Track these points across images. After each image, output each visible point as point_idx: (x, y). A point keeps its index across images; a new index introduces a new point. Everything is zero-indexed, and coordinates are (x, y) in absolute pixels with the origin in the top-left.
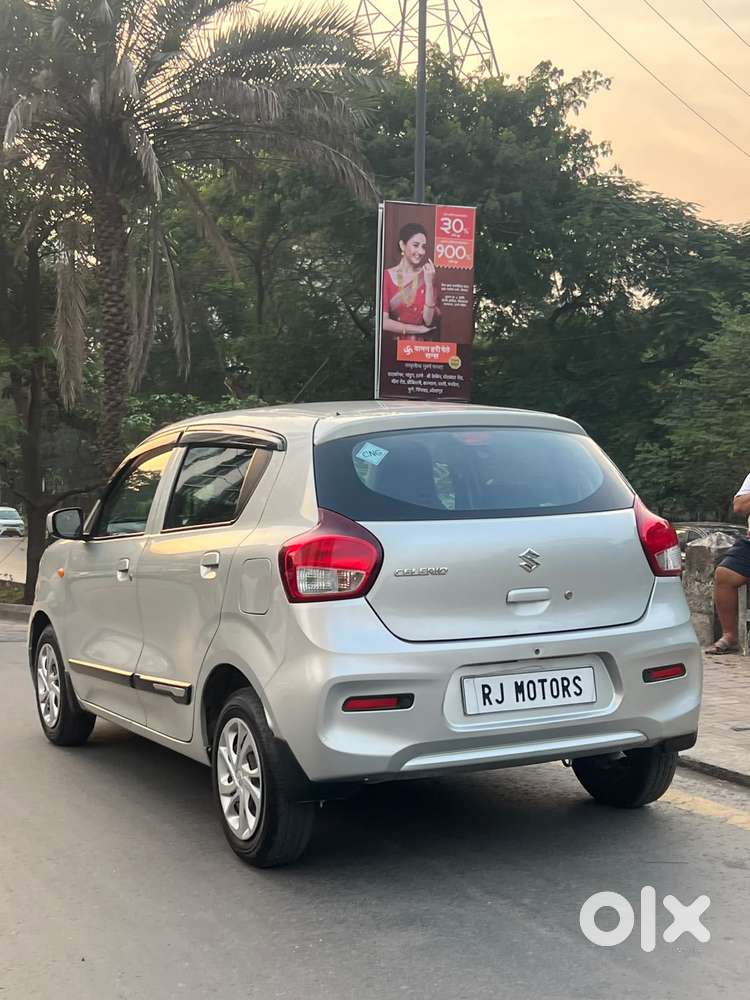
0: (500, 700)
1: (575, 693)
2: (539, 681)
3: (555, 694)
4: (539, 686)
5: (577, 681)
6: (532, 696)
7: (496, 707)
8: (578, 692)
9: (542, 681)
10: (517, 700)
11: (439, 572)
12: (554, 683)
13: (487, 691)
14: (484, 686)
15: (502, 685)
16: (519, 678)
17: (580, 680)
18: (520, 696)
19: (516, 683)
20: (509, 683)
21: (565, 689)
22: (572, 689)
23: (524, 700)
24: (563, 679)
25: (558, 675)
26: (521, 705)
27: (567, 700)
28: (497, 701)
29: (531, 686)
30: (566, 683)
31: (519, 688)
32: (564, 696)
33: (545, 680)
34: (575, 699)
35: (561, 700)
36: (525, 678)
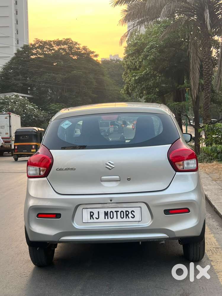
0: (97, 217)
1: (132, 217)
2: (115, 211)
3: (122, 217)
4: (115, 213)
5: (133, 212)
6: (112, 217)
7: (95, 220)
8: (133, 216)
9: (117, 212)
10: (105, 218)
11: (72, 169)
12: (122, 213)
13: (92, 214)
14: (91, 212)
15: (98, 212)
16: (106, 210)
17: (134, 212)
18: (106, 217)
19: (105, 212)
20: (102, 211)
21: (127, 215)
22: (130, 215)
23: (108, 218)
24: (126, 211)
25: (124, 210)
26: (107, 220)
27: (127, 220)
28: (96, 218)
29: (112, 213)
30: (127, 213)
31: (106, 214)
32: (126, 218)
33: (118, 211)
34: (131, 219)
35: (124, 219)
36: (109, 210)
